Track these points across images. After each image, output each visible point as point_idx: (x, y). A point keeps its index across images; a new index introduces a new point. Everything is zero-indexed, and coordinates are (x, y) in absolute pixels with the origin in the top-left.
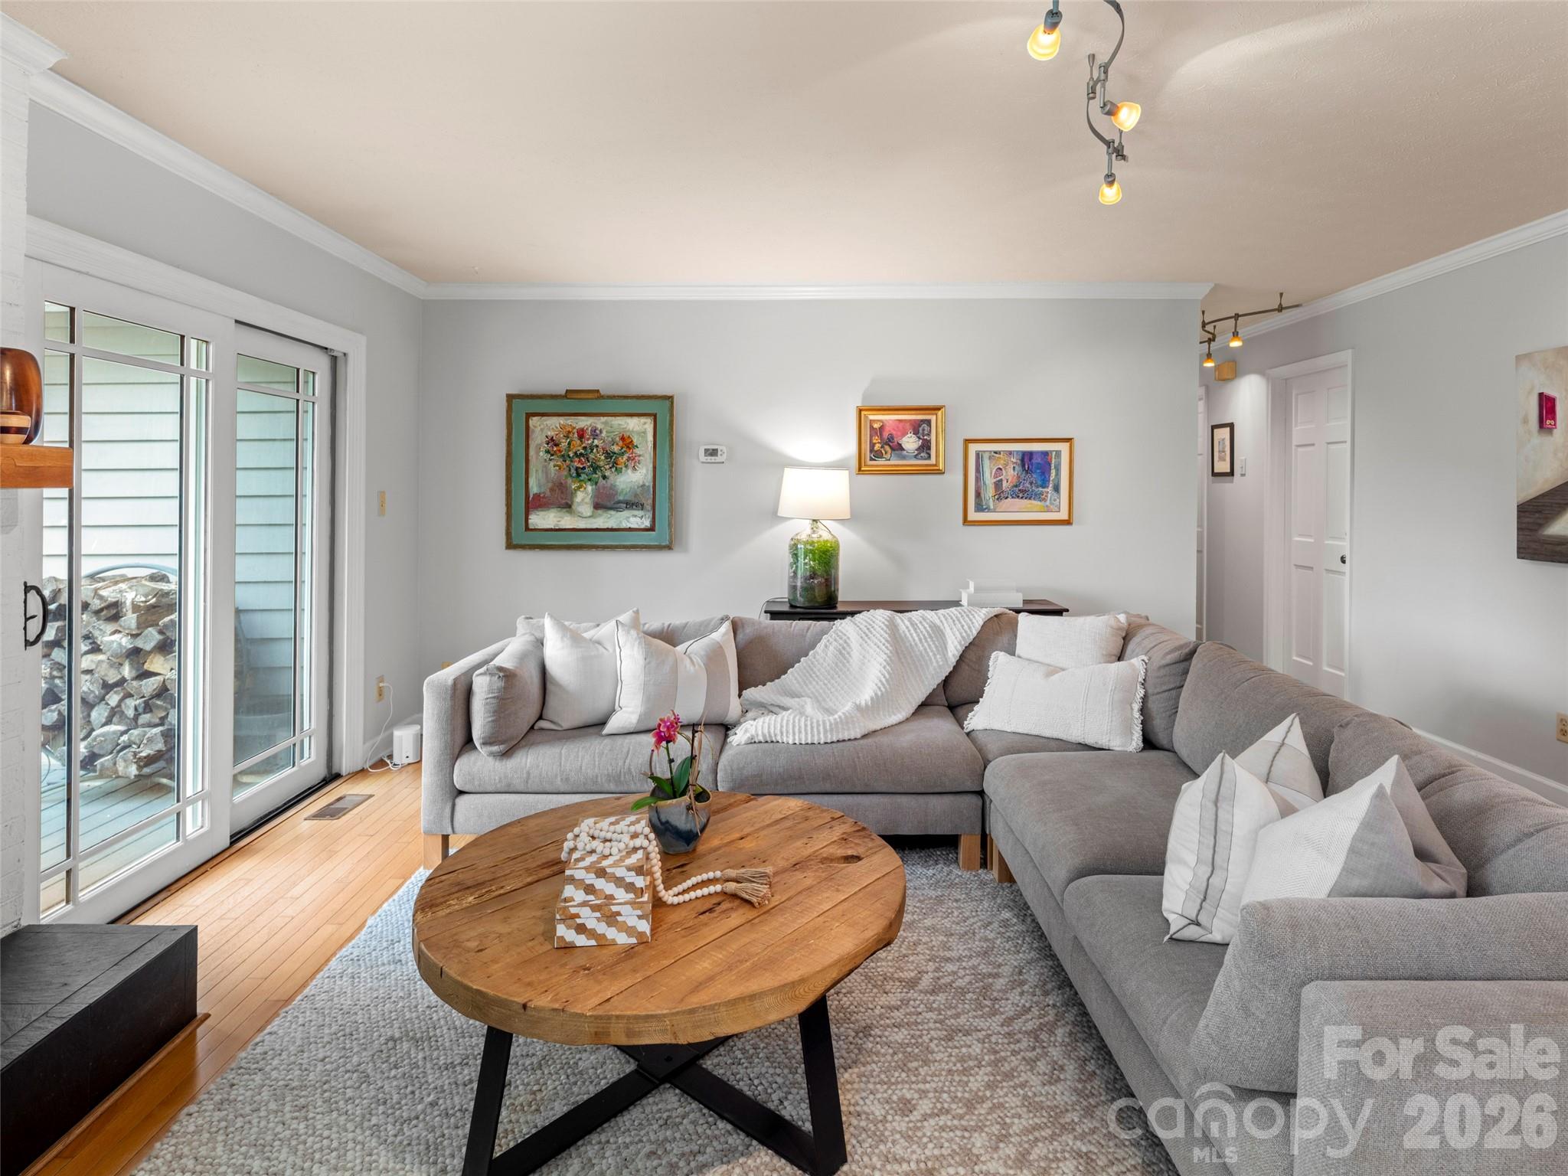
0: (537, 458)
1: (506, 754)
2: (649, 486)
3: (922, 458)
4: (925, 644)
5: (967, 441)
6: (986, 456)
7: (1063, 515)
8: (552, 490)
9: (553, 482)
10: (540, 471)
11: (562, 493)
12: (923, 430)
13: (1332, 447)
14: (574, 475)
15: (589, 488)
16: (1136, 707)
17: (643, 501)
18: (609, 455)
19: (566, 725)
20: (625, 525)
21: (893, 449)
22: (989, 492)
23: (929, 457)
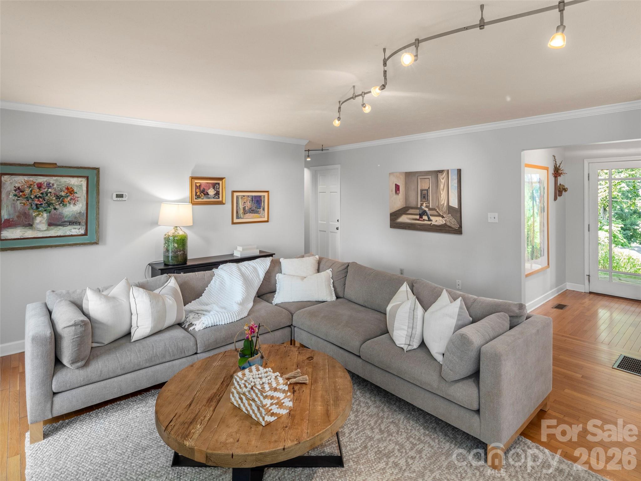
0: (7, 199)
1: (86, 365)
2: (83, 213)
3: (216, 198)
4: (252, 275)
5: (233, 192)
6: (240, 197)
7: (266, 219)
8: (18, 217)
9: (19, 212)
10: (10, 207)
11: (26, 218)
12: (217, 187)
13: (332, 193)
14: (35, 208)
15: (45, 215)
16: (332, 286)
17: (80, 221)
18: (58, 197)
19: (106, 343)
20: (68, 233)
21: (205, 195)
22: (241, 211)
23: (219, 198)
